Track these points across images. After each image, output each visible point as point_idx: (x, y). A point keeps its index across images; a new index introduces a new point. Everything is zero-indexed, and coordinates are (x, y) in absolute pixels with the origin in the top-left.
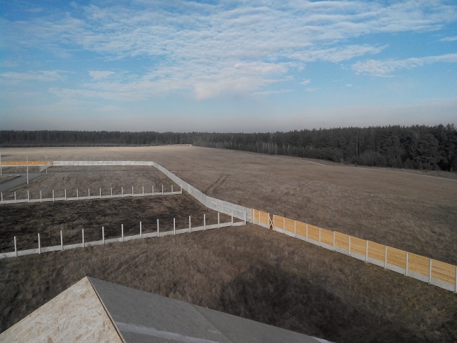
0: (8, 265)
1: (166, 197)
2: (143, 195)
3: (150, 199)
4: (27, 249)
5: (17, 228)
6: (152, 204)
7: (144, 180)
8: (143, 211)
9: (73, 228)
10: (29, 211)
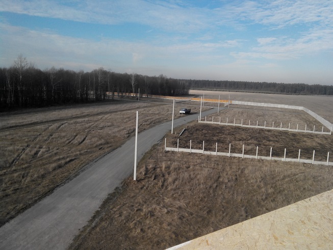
0: (213, 159)
1: (316, 135)
2: (297, 130)
3: (304, 135)
4: (221, 152)
5: (215, 138)
6: (305, 139)
7: (297, 120)
8: (298, 143)
9: (248, 145)
10: (221, 129)
